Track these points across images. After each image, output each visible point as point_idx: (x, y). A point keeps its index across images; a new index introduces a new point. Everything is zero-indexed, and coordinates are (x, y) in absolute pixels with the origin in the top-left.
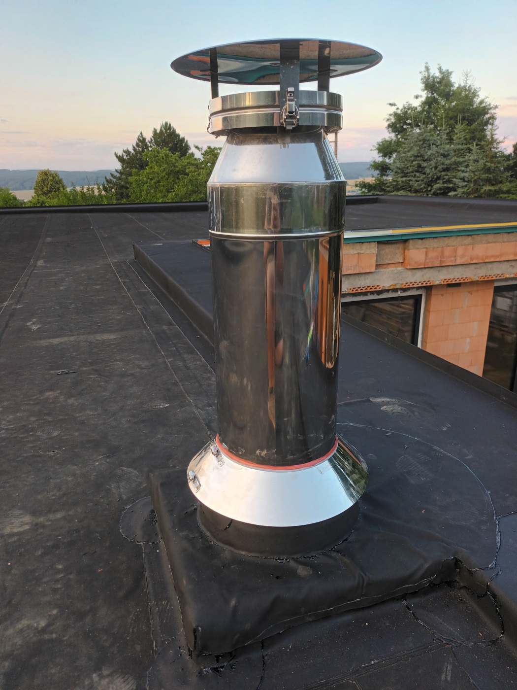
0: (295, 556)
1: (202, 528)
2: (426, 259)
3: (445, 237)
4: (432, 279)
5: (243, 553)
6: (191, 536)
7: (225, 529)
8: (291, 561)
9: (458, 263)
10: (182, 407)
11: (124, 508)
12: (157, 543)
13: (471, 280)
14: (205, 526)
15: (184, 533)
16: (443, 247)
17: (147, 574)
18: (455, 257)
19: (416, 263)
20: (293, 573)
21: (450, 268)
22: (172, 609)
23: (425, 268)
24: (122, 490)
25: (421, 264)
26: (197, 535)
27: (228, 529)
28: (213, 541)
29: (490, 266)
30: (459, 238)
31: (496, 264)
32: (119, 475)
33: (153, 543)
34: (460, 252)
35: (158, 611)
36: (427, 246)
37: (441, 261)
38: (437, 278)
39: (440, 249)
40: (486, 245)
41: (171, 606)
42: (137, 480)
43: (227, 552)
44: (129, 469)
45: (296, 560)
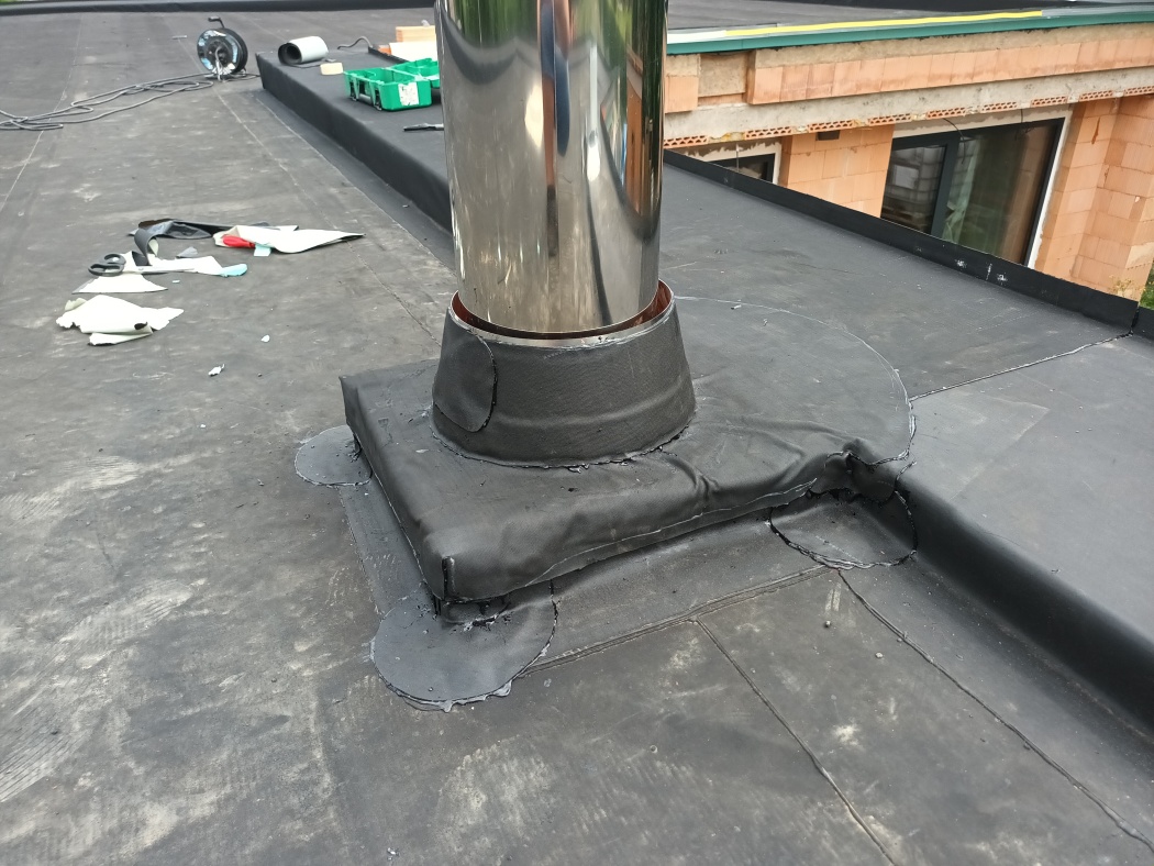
2: (782, 87)
3: (815, 45)
4: (791, 124)
7: (480, 430)
8: (591, 468)
9: (835, 94)
13: (854, 126)
16: (811, 64)
18: (832, 82)
19: (766, 93)
21: (823, 102)
22: (399, 563)
23: (780, 103)
25: (774, 96)
29: (887, 99)
30: (838, 46)
31: (898, 96)
34: (840, 73)
36: (785, 63)
37: (807, 90)
38: (801, 121)
39: (807, 68)
40: (883, 61)
45: (598, 467)
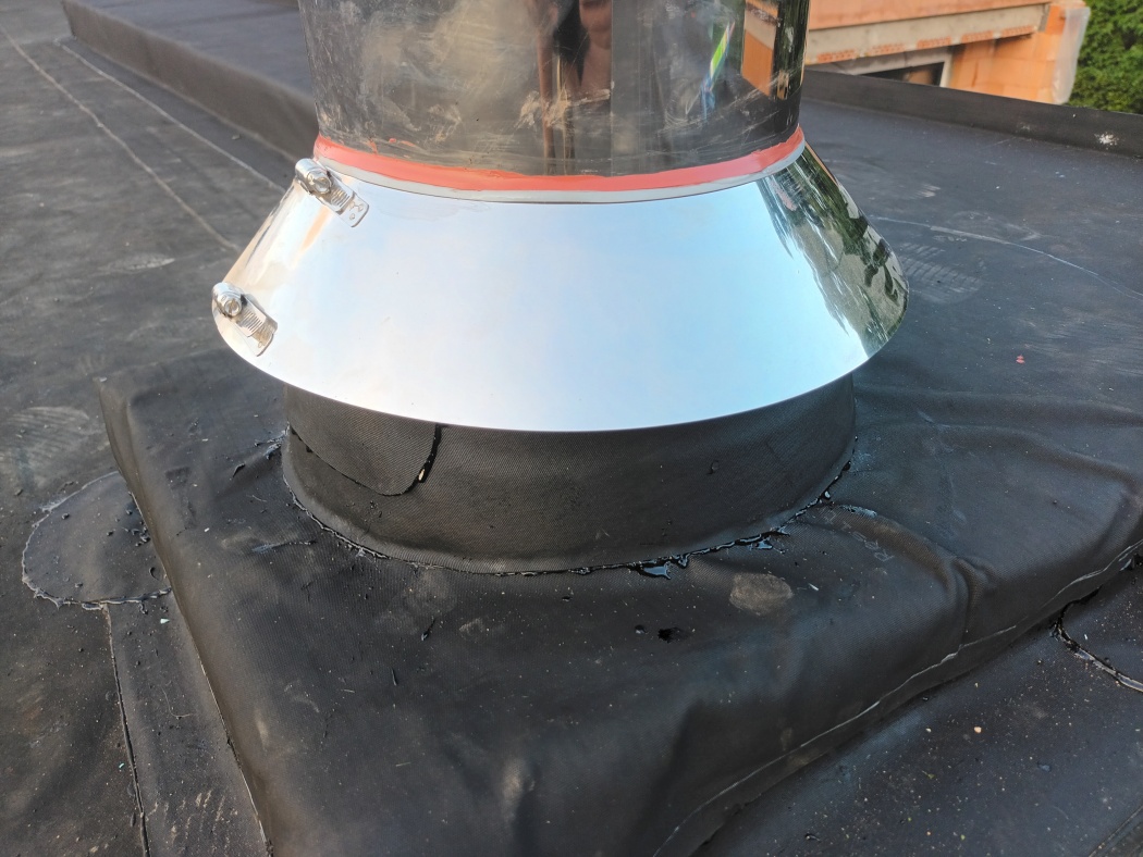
0: (705, 546)
1: (312, 508)
5: (499, 567)
6: (268, 545)
7: (410, 490)
8: (693, 564)
10: (209, 260)
11: (40, 510)
12: (160, 596)
14: (320, 500)
15: (242, 537)
17: (129, 704)
20: (718, 607)
22: (234, 820)
24: (33, 465)
26: (294, 536)
27: (422, 487)
28: (365, 547)
32: (23, 428)
33: (144, 599)
35: (179, 839)
41: (228, 808)
42: (82, 432)
43: (431, 575)
44: (59, 409)
45: (711, 558)
